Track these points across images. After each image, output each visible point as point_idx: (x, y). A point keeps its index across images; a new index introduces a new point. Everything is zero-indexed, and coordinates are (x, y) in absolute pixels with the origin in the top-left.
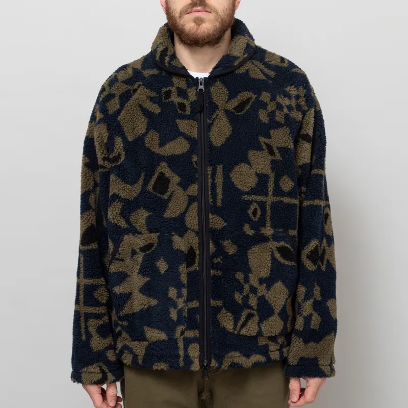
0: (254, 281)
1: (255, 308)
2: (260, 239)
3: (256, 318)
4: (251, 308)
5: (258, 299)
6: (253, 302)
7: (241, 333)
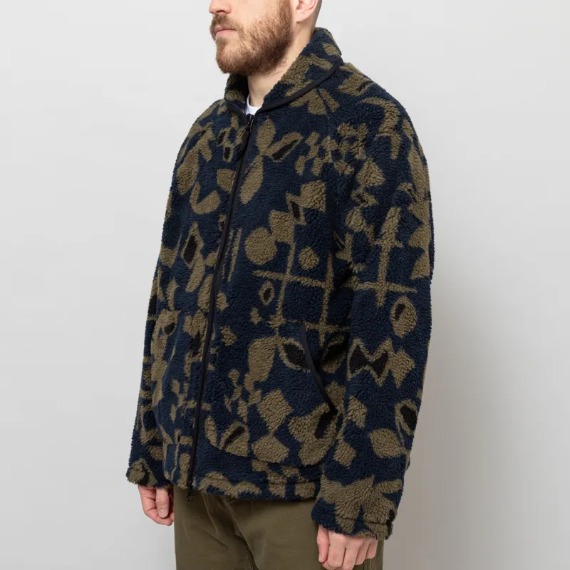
0: (249, 384)
1: (245, 420)
2: (264, 330)
3: (246, 435)
4: (241, 420)
5: (249, 409)
6: (243, 410)
7: (228, 450)
